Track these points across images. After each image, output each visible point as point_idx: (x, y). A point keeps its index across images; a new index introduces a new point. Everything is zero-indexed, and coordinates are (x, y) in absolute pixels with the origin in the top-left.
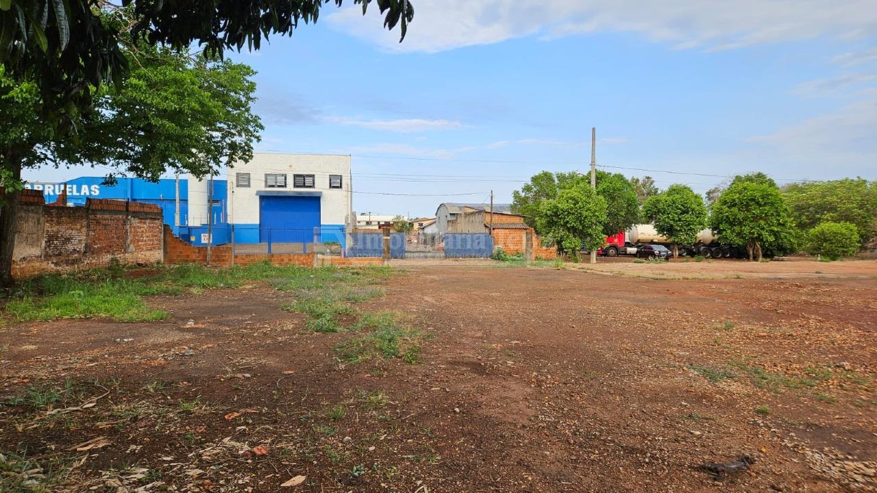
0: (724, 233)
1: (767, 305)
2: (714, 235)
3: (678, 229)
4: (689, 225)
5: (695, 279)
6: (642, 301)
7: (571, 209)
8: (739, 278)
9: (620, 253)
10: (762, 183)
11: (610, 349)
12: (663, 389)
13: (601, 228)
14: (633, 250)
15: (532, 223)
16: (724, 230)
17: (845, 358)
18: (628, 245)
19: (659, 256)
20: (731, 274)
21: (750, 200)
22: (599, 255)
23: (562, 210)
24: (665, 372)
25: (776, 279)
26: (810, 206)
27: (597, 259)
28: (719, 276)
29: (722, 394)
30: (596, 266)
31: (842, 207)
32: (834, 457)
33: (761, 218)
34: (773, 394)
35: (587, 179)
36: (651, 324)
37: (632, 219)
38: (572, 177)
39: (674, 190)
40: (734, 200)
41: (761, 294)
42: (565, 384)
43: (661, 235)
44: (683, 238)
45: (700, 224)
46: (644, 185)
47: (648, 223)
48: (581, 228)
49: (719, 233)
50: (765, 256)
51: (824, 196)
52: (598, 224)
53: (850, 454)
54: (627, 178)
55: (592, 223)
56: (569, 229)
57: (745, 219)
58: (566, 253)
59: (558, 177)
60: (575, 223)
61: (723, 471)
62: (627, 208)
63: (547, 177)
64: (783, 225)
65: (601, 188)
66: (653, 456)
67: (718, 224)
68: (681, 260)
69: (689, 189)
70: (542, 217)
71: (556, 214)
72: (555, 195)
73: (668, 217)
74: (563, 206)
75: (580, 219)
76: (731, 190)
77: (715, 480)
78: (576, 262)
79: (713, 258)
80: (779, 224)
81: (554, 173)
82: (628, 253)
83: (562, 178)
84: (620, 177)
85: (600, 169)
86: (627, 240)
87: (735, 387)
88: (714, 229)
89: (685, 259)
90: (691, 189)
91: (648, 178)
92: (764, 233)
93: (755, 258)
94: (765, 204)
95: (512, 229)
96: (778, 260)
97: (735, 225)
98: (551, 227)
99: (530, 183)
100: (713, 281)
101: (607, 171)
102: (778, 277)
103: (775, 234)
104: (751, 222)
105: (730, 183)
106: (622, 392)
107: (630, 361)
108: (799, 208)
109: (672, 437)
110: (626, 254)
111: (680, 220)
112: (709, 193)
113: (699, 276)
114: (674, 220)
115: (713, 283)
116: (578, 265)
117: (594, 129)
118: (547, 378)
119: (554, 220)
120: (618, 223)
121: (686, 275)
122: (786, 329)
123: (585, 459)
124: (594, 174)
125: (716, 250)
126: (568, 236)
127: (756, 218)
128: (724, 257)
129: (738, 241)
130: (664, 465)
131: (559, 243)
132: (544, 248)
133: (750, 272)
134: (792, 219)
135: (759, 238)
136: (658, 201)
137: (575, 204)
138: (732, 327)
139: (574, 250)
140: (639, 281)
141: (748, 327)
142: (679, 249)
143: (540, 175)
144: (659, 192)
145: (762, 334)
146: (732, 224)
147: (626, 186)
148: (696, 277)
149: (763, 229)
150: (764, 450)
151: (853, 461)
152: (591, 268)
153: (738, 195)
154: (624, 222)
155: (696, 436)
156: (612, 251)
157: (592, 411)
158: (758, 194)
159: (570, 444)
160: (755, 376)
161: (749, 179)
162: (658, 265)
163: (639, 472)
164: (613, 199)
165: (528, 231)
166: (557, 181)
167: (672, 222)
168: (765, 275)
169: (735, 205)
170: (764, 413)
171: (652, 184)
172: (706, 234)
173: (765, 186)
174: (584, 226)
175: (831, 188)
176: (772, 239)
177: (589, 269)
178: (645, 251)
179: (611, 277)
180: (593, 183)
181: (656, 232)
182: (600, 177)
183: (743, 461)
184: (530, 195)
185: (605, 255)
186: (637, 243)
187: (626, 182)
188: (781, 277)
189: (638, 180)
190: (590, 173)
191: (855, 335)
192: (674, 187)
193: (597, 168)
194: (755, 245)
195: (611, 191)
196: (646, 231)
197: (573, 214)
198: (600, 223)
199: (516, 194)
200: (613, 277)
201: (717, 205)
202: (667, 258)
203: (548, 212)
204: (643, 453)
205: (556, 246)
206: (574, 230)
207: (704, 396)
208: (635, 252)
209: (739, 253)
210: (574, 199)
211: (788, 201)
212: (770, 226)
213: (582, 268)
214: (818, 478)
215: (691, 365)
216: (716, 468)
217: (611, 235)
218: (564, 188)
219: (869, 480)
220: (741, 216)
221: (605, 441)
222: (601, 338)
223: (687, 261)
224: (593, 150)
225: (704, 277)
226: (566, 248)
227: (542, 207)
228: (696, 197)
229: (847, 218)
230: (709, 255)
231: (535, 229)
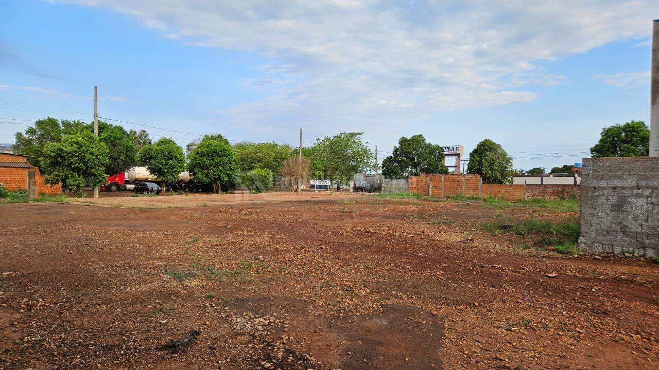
0: (197, 175)
1: (221, 224)
2: (190, 176)
3: (166, 171)
4: (173, 168)
5: (176, 207)
6: (135, 226)
7: (76, 152)
8: (205, 206)
9: (120, 189)
10: (221, 141)
11: (102, 268)
12: (143, 293)
13: (103, 169)
14: (132, 187)
15: (36, 163)
16: (197, 172)
17: (261, 253)
18: (128, 182)
19: (152, 191)
20: (201, 203)
21: (214, 152)
22: (101, 191)
23: (66, 152)
24: (146, 280)
25: (228, 205)
26: (249, 158)
27: (99, 194)
28: (193, 204)
29: (186, 289)
30: (99, 200)
31: (265, 160)
32: (248, 318)
33: (220, 165)
34: (218, 283)
35: (90, 128)
36: (140, 244)
37: (130, 162)
38: (77, 124)
39: (162, 142)
40: (203, 152)
41: (218, 216)
42: (56, 304)
43: (152, 175)
44: (169, 177)
45: (181, 167)
46: (140, 136)
47: (143, 165)
48: (84, 168)
49: (194, 175)
50: (223, 190)
51: (256, 153)
52: (100, 165)
53: (257, 314)
54: (126, 130)
55: (95, 164)
56: (73, 170)
57: (211, 165)
58: (70, 190)
59: (63, 123)
60: (79, 164)
61: (179, 345)
62: (126, 154)
63: (52, 123)
64: (233, 170)
65: (103, 136)
66: (127, 349)
67: (193, 168)
68: (167, 193)
69: (173, 142)
70: (47, 157)
71: (60, 156)
72: (60, 140)
73: (158, 162)
74: (68, 148)
75: (83, 160)
76: (201, 146)
77: (173, 353)
78: (80, 196)
79: (190, 192)
80: (231, 169)
81: (59, 120)
82: (127, 189)
83: (67, 124)
84: (121, 129)
85: (103, 121)
86: (126, 178)
87: (195, 283)
88: (190, 172)
89: (170, 193)
90: (175, 142)
91: (144, 131)
92: (222, 175)
93: (217, 192)
94: (223, 156)
95: (13, 167)
96: (231, 193)
97: (204, 169)
98: (55, 167)
99: (34, 126)
100: (188, 209)
101: (109, 123)
102: (230, 204)
103: (229, 176)
104: (214, 167)
105: (202, 140)
106: (108, 302)
107: (119, 275)
108: (243, 160)
109: (145, 328)
110: (125, 190)
111: (167, 164)
112: (188, 146)
113: (180, 206)
114: (162, 164)
115: (188, 210)
116: (81, 200)
117: (96, 87)
118: (38, 301)
119: (58, 160)
120: (118, 165)
121: (170, 205)
122: (230, 238)
123: (68, 365)
124: (97, 123)
125: (193, 187)
126: (72, 175)
127: (217, 165)
128: (197, 192)
129: (206, 180)
130: (136, 352)
131: (63, 181)
132: (49, 185)
133: (213, 201)
134: (239, 166)
135: (219, 178)
136: (151, 150)
137: (78, 148)
138: (197, 240)
139: (78, 186)
140: (134, 211)
141: (207, 239)
142: (166, 186)
143: (45, 120)
144: (153, 142)
145: (216, 243)
146: (202, 168)
147: (125, 136)
148: (177, 206)
149: (221, 172)
150: (207, 323)
151: (258, 318)
152: (93, 202)
153: (206, 149)
154: (124, 165)
155: (163, 324)
156: (114, 188)
157: (79, 322)
158: (218, 149)
159: (54, 356)
160: (208, 273)
161: (213, 138)
162: (150, 198)
163: (115, 364)
164: (114, 145)
165: (32, 170)
166: (62, 127)
167: (161, 166)
168: (222, 203)
169: (204, 155)
170: (211, 297)
171: (147, 136)
172: (185, 175)
173: (222, 144)
174: (87, 167)
175: (260, 147)
176: (226, 179)
177: (91, 203)
178: (141, 187)
179: (110, 208)
180: (96, 131)
181: (149, 173)
182: (103, 127)
183: (193, 335)
184: (35, 137)
185: (106, 191)
186: (135, 181)
187: (125, 133)
188: (231, 204)
189: (135, 132)
190: (93, 123)
191: (267, 238)
192: (162, 140)
193: (99, 119)
194: (217, 183)
195: (112, 139)
196: (141, 172)
197: (78, 156)
198: (103, 165)
199: (19, 135)
200: (112, 208)
201: (193, 155)
202: (158, 192)
203: (52, 154)
204: (120, 347)
205: (60, 184)
206: (78, 170)
207: (173, 293)
208: (133, 189)
209: (206, 189)
210: (78, 144)
211: (236, 154)
212: (225, 170)
213: (85, 202)
214: (238, 334)
215: (166, 271)
216: (174, 345)
217: (113, 175)
218: (69, 133)
219: (265, 328)
220: (208, 163)
221: (88, 345)
222: (96, 259)
223: (172, 195)
224: (96, 104)
225: (183, 206)
226: (71, 185)
227: (45, 149)
228: (178, 148)
229: (268, 166)
230: (187, 190)
231: (39, 168)
